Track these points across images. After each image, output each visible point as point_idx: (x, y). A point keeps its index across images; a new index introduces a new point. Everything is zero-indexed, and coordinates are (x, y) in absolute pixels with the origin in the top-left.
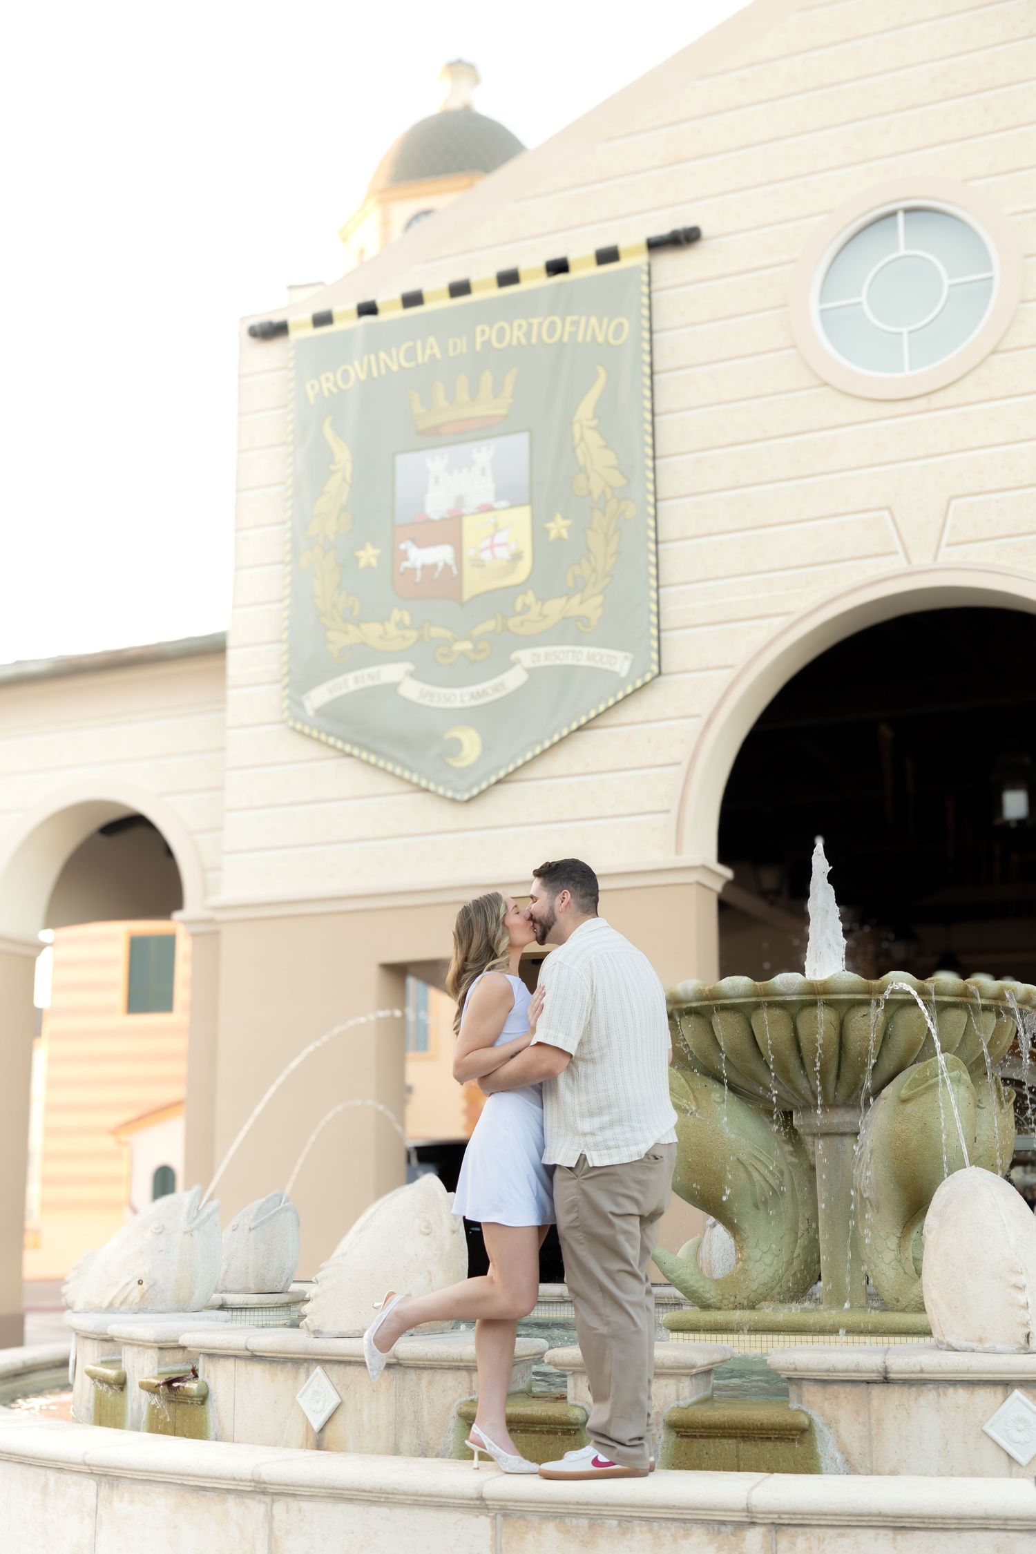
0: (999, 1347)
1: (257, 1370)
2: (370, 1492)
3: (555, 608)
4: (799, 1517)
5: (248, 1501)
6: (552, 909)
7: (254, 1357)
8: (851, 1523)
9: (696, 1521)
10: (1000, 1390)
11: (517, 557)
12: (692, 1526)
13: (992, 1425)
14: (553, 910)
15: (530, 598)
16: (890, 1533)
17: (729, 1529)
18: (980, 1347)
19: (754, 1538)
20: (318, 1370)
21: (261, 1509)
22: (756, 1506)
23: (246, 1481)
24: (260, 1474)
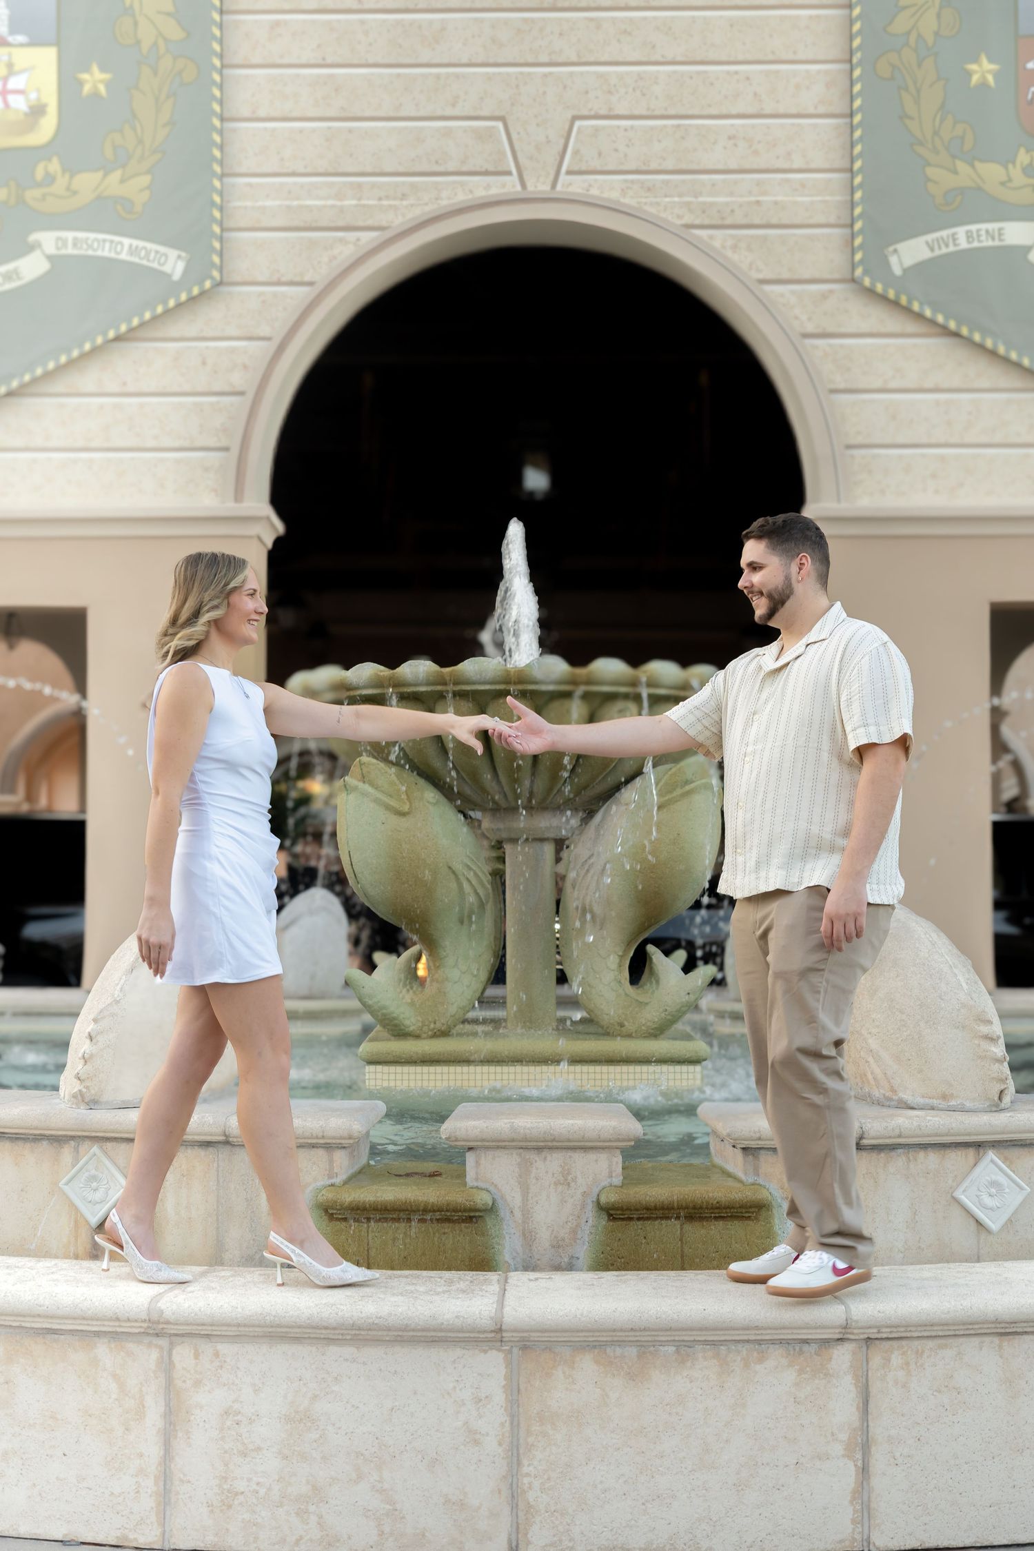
2: (334, 1329)
4: (902, 1329)
5: (131, 1346)
6: (788, 579)
8: (957, 1333)
9: (773, 1342)
10: (971, 1152)
11: (37, 111)
12: (768, 1348)
13: (964, 1191)
14: (790, 579)
16: (996, 1340)
17: (814, 1347)
18: (943, 1104)
19: (842, 1356)
20: (95, 1149)
21: (155, 1355)
22: (857, 1322)
23: (136, 1321)
24: (162, 1312)
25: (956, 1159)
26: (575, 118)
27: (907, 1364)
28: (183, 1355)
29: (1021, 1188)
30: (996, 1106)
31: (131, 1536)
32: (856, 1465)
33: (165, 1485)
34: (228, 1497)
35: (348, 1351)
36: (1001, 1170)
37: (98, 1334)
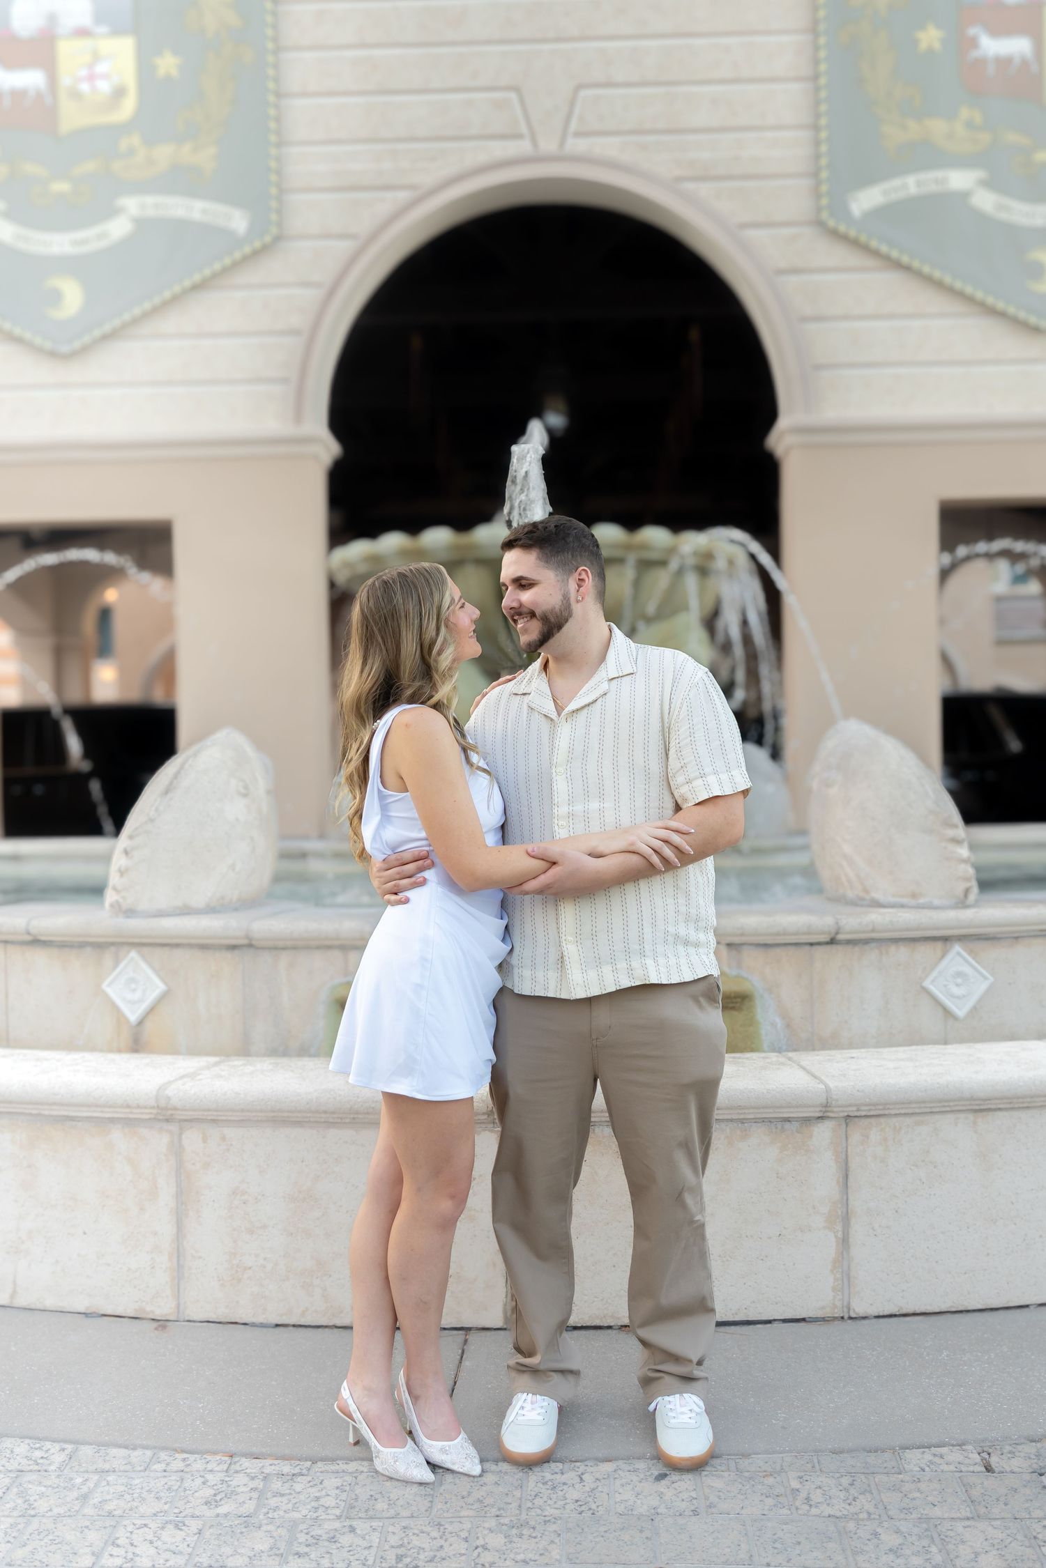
0: (936, 902)
1: (40, 957)
3: (164, 153)
4: (881, 1107)
5: (143, 1131)
7: (36, 942)
8: (934, 1110)
9: (756, 1121)
10: (939, 945)
11: (119, 93)
12: (751, 1126)
13: (933, 981)
15: (136, 140)
16: (971, 1116)
17: (795, 1125)
18: (913, 902)
19: (823, 1133)
20: (133, 954)
21: (165, 1139)
22: (837, 1100)
23: (146, 1108)
24: (169, 1098)
25: (925, 952)
26: (579, 87)
27: (885, 1140)
28: (192, 1139)
29: (986, 978)
30: (962, 903)
31: (148, 1308)
32: (836, 1237)
33: (178, 1261)
34: (237, 1272)
35: (347, 1134)
36: (967, 961)
37: (112, 1120)
